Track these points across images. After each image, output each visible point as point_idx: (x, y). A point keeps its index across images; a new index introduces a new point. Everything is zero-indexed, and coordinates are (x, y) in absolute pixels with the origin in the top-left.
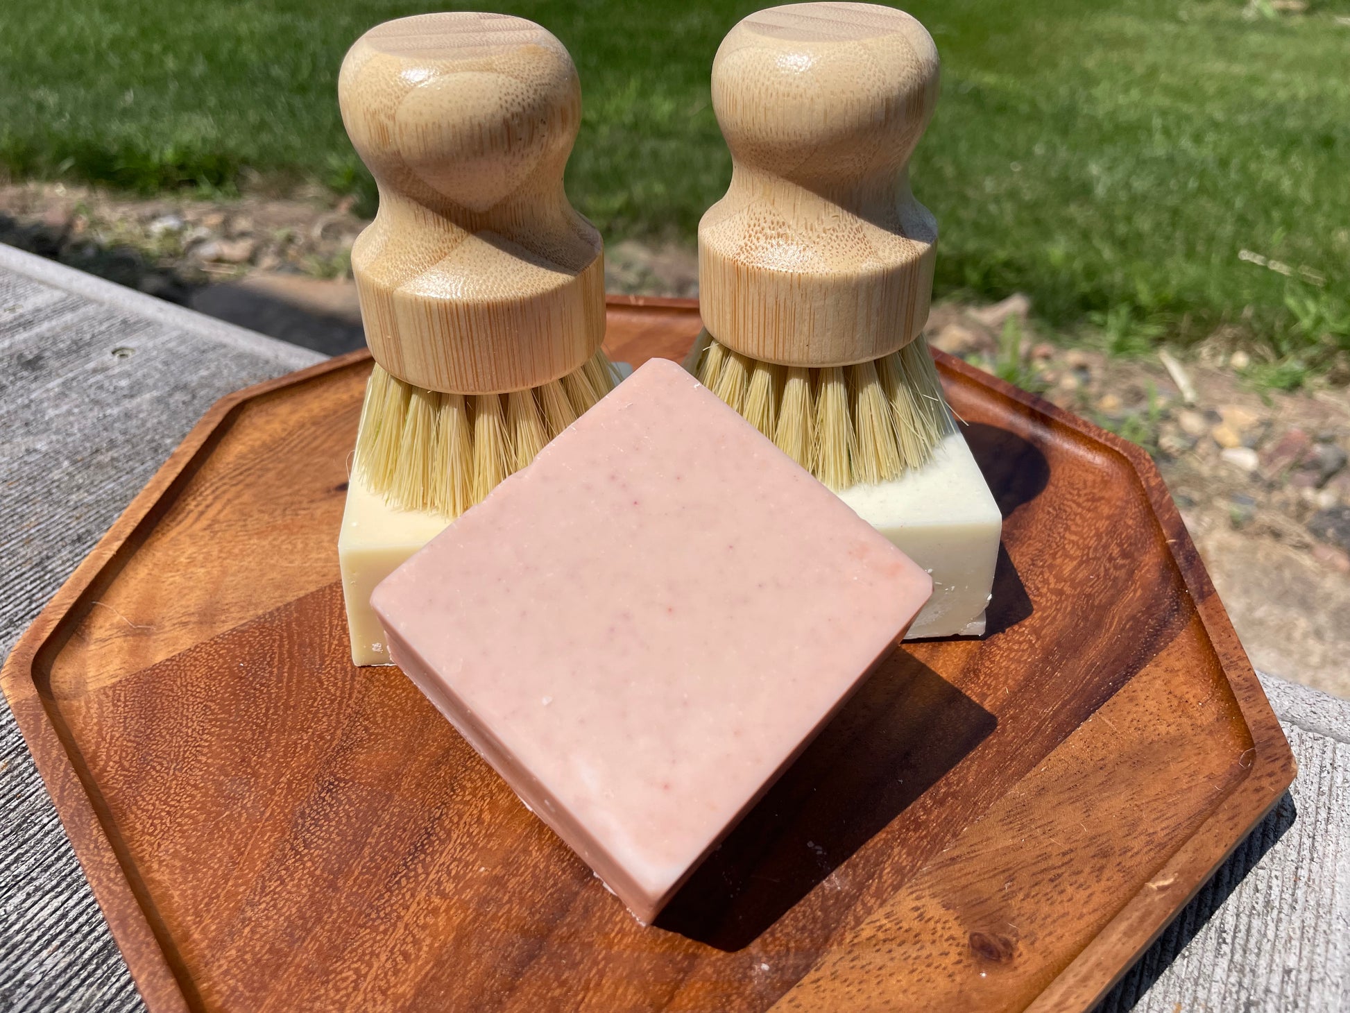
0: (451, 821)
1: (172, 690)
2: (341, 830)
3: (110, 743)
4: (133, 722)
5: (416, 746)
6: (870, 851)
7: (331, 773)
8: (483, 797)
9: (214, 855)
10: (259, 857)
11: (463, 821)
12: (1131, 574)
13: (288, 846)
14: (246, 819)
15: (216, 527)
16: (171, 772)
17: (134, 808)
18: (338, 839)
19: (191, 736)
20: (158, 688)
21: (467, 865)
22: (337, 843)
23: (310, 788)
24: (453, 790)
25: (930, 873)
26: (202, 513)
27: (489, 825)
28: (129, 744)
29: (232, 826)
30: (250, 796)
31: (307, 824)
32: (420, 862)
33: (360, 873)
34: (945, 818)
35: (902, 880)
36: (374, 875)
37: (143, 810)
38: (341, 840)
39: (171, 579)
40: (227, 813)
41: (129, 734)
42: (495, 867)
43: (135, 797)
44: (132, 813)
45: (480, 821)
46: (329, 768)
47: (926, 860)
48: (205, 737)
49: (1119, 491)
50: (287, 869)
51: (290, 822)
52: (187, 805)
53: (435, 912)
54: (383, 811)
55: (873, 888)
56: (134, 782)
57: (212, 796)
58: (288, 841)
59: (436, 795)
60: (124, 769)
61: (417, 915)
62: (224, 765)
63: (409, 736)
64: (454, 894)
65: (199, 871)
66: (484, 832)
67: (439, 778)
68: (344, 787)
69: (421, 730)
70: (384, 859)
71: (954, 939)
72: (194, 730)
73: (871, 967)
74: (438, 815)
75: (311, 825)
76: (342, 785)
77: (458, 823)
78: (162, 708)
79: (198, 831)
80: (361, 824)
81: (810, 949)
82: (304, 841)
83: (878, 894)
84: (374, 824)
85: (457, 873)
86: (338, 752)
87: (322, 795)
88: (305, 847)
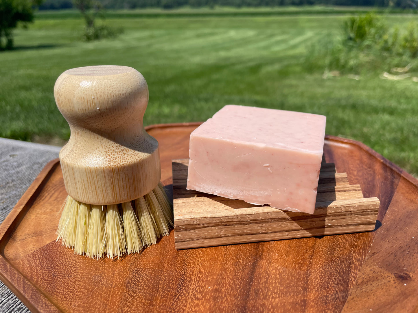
0: (190, 274)
1: (58, 251)
2: (147, 285)
3: (37, 272)
4: (45, 264)
5: (165, 253)
6: (345, 256)
7: (135, 267)
8: (198, 264)
9: (96, 303)
10: (116, 300)
11: (194, 274)
12: (374, 172)
13: (127, 294)
14: (106, 288)
15: (58, 199)
16: (67, 278)
17: (55, 293)
18: (147, 288)
19: (71, 265)
20: (51, 251)
21: (202, 287)
22: (147, 290)
23: (128, 273)
24: (185, 264)
25: (369, 259)
26: (51, 196)
27: (205, 273)
28: (45, 271)
29: (100, 292)
30: (104, 280)
31: (132, 285)
32: (183, 290)
33: (161, 298)
34: (363, 243)
35: (361, 263)
36: (167, 298)
37: (59, 293)
38: (148, 288)
39: (46, 217)
40: (96, 288)
41: (44, 268)
42: (214, 286)
43: (54, 289)
44: (55, 295)
45: (201, 272)
46: (133, 265)
47: (365, 255)
48: (77, 264)
49: (357, 153)
50: (130, 302)
51: (124, 286)
52: (78, 288)
53: (197, 305)
54: (161, 276)
55: (353, 267)
56: (51, 284)
57: (88, 283)
58: (126, 292)
59: (179, 267)
60: (46, 280)
61: (190, 308)
62: (89, 272)
63: (161, 250)
64: (202, 298)
65: (91, 310)
66: (204, 275)
67: (178, 261)
68: (142, 271)
69: (164, 248)
70: (169, 291)
71: (389, 276)
72: (72, 262)
73: (368, 290)
74: (183, 273)
75: (134, 285)
76: (141, 270)
77: (193, 274)
78: (55, 257)
79: (86, 296)
80: (154, 281)
81: (344, 289)
82: (133, 291)
83: (356, 268)
84: (159, 280)
85: (200, 291)
86: (134, 260)
87: (134, 275)
88: (134, 293)
